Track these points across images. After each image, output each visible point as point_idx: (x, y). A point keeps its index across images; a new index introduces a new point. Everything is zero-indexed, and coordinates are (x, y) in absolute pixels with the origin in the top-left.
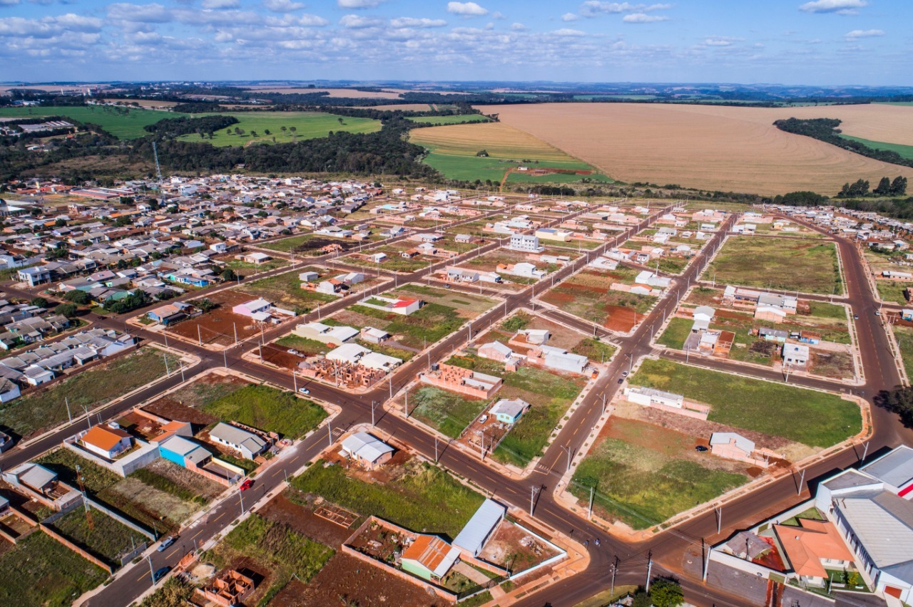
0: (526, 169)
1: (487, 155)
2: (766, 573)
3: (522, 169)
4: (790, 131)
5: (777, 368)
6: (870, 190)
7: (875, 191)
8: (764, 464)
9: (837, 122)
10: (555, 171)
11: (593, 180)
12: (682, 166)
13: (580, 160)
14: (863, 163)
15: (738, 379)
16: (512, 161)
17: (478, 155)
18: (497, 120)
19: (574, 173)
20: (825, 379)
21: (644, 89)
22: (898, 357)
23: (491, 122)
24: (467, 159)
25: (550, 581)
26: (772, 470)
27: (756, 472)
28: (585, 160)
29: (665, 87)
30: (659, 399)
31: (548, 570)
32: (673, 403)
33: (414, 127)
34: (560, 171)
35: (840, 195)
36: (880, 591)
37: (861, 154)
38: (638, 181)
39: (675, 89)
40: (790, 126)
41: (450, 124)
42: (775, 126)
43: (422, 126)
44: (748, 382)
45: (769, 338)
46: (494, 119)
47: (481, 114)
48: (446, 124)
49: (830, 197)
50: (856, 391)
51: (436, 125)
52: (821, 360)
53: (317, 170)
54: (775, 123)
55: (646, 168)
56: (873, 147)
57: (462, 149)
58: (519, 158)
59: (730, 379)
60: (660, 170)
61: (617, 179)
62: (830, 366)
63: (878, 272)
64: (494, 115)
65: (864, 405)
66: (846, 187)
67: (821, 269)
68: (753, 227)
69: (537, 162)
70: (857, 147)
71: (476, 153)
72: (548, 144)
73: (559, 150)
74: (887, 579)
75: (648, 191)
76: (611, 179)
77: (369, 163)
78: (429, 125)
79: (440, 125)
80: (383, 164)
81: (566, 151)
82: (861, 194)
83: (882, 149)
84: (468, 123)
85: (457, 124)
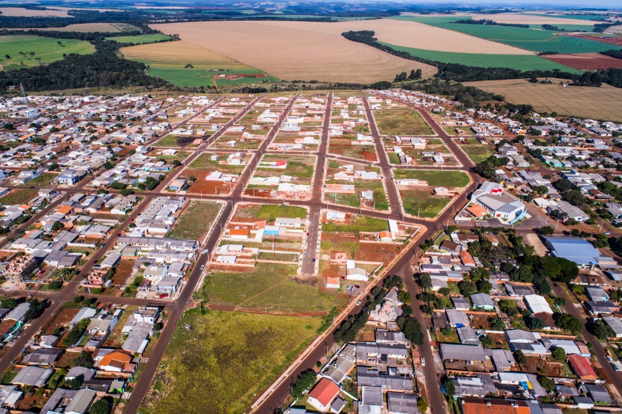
0: (224, 76)
1: (192, 67)
2: (470, 219)
3: (222, 76)
4: (353, 40)
5: (435, 165)
6: (407, 77)
7: (409, 77)
8: (452, 195)
9: (372, 33)
10: (242, 76)
11: (269, 80)
13: (254, 68)
14: (397, 61)
15: (427, 171)
16: (212, 71)
17: (186, 67)
18: (179, 39)
19: (255, 77)
20: (452, 167)
22: (467, 156)
23: (175, 40)
24: (180, 70)
25: (421, 234)
26: (455, 196)
27: (451, 197)
28: (256, 67)
30: (411, 182)
31: (418, 233)
32: (415, 182)
33: (121, 47)
34: (245, 76)
35: (395, 81)
36: (495, 217)
37: (392, 54)
38: (294, 80)
40: (351, 36)
41: (146, 43)
42: (343, 37)
43: (126, 45)
44: (431, 172)
45: (426, 155)
46: (175, 38)
47: (162, 34)
48: (144, 44)
49: (391, 82)
50: (462, 169)
51: (137, 44)
52: (447, 160)
53: (80, 87)
54: (343, 34)
56: (396, 49)
57: (171, 63)
58: (216, 68)
59: (425, 172)
61: (282, 79)
62: (450, 162)
63: (441, 123)
64: (175, 35)
65: (467, 173)
66: (397, 76)
67: (420, 124)
68: (380, 105)
69: (228, 71)
70: (388, 49)
71: (184, 66)
73: (236, 61)
74: (497, 213)
75: (304, 86)
76: (277, 79)
77: (118, 79)
78: (132, 45)
79: (139, 44)
80: (127, 79)
81: (241, 61)
82: (404, 79)
83: (402, 50)
84: (159, 42)
85: (152, 43)
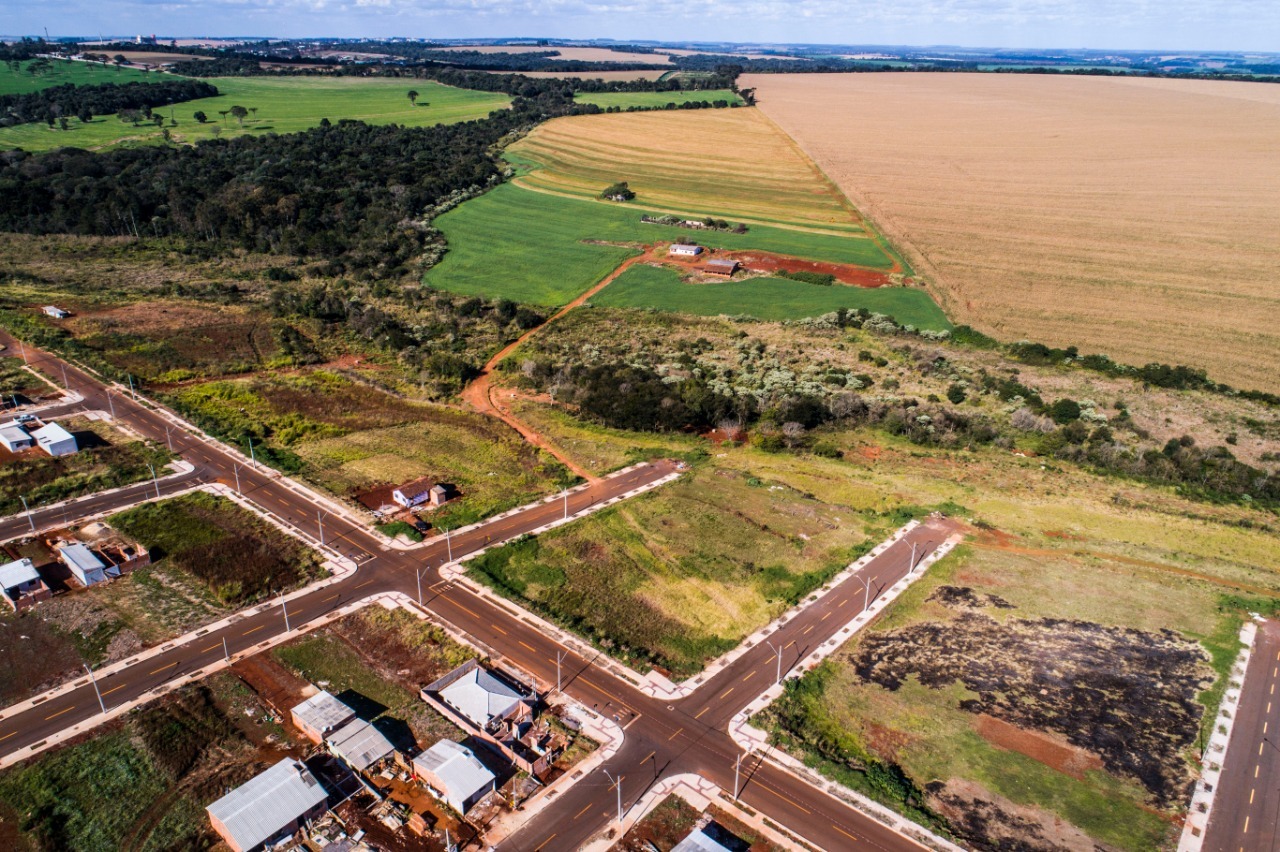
0: (690, 252)
1: (629, 196)
3: (681, 251)
12: (1208, 273)
17: (608, 195)
18: (751, 102)
21: (1109, 58)
24: (566, 204)
29: (1147, 55)
39: (1164, 59)
55: (1076, 270)
60: (1128, 285)
64: (747, 91)
69: (742, 230)
71: (605, 189)
72: (816, 170)
73: (834, 188)
